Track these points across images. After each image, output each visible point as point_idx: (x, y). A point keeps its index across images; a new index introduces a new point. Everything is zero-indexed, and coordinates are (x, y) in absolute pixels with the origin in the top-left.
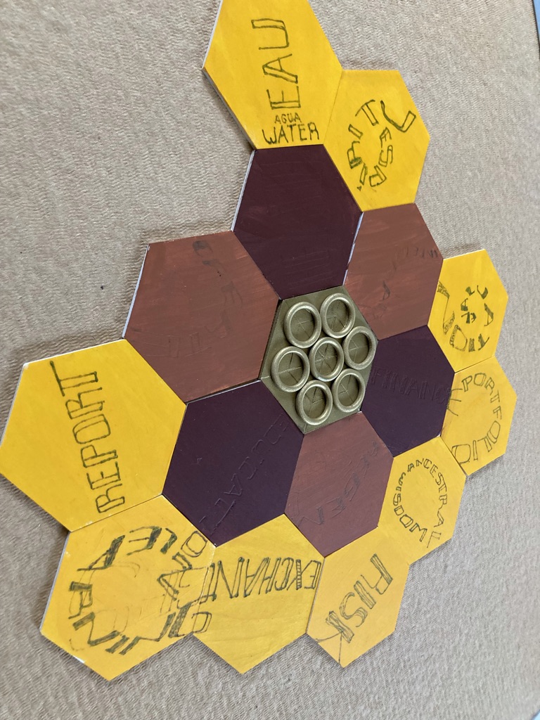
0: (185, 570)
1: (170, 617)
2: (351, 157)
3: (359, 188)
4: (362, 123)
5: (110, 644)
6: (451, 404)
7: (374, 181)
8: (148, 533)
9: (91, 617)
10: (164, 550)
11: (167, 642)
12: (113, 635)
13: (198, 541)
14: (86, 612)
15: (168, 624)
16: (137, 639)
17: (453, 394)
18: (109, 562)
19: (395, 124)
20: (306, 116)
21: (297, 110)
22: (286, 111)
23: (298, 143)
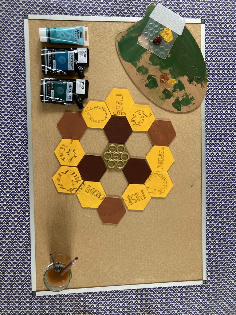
0: (76, 182)
1: (71, 188)
2: (132, 120)
3: (133, 126)
4: (137, 114)
5: (61, 186)
6: (150, 177)
7: (137, 125)
8: (73, 172)
9: (60, 180)
10: (74, 177)
11: (69, 192)
12: (62, 185)
13: (80, 179)
14: (59, 179)
15: (70, 189)
16: (65, 188)
17: (151, 176)
18: (65, 173)
19: (146, 115)
20: (123, 111)
21: (122, 110)
22: (119, 110)
23: (121, 115)
